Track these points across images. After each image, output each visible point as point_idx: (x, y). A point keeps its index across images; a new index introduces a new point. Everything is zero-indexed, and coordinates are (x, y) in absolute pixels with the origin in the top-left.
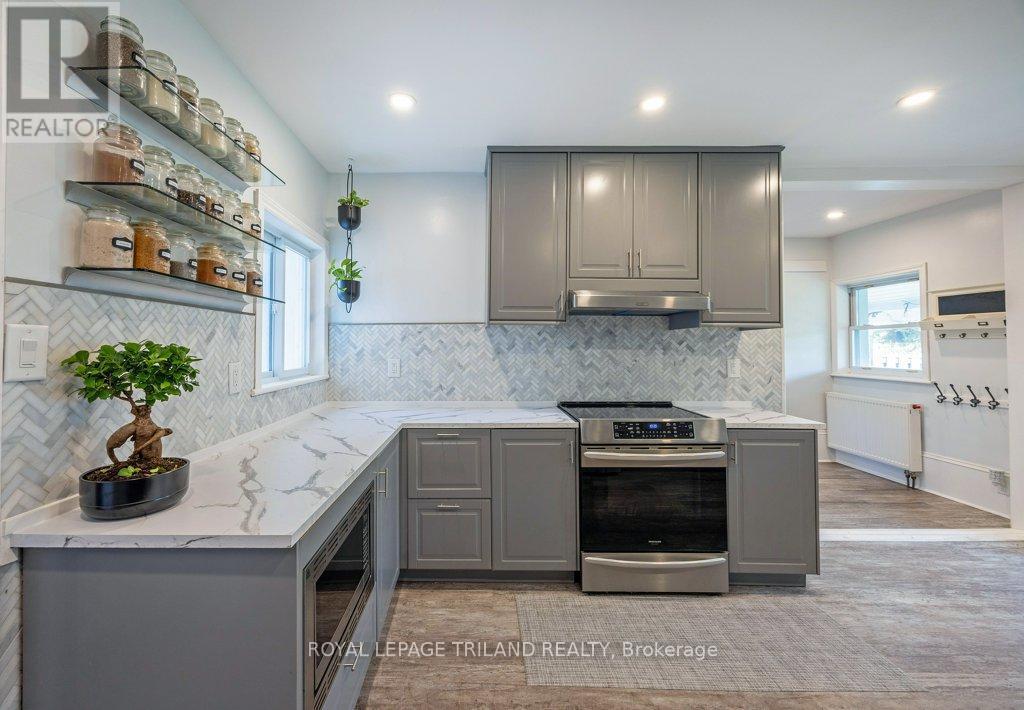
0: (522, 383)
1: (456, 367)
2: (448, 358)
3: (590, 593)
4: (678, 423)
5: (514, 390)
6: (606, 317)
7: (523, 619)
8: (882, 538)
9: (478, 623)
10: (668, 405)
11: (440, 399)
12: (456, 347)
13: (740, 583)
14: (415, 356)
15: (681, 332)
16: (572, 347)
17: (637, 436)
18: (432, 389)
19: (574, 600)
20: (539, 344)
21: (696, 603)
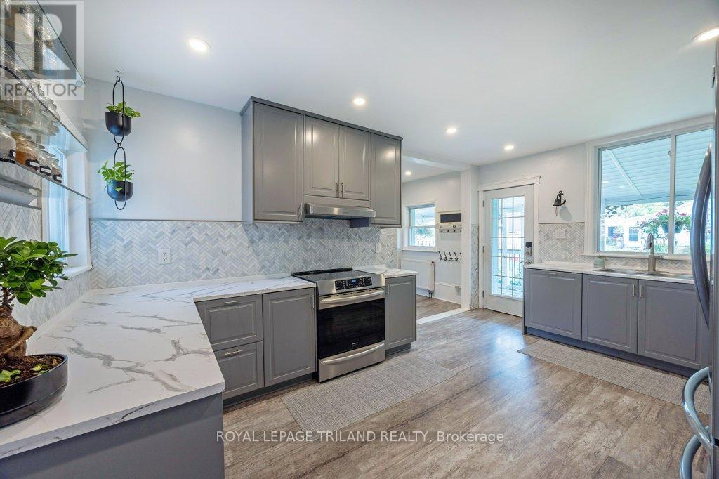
0: (269, 262)
1: (221, 254)
2: (213, 247)
3: (323, 382)
4: (365, 278)
5: (263, 267)
6: (319, 220)
7: (292, 410)
8: (429, 321)
9: (264, 423)
10: (350, 269)
11: (207, 278)
12: (220, 238)
13: (390, 353)
14: (184, 246)
15: (356, 229)
16: (300, 238)
17: (347, 288)
18: (201, 271)
19: (315, 389)
20: (280, 236)
21: (373, 369)
